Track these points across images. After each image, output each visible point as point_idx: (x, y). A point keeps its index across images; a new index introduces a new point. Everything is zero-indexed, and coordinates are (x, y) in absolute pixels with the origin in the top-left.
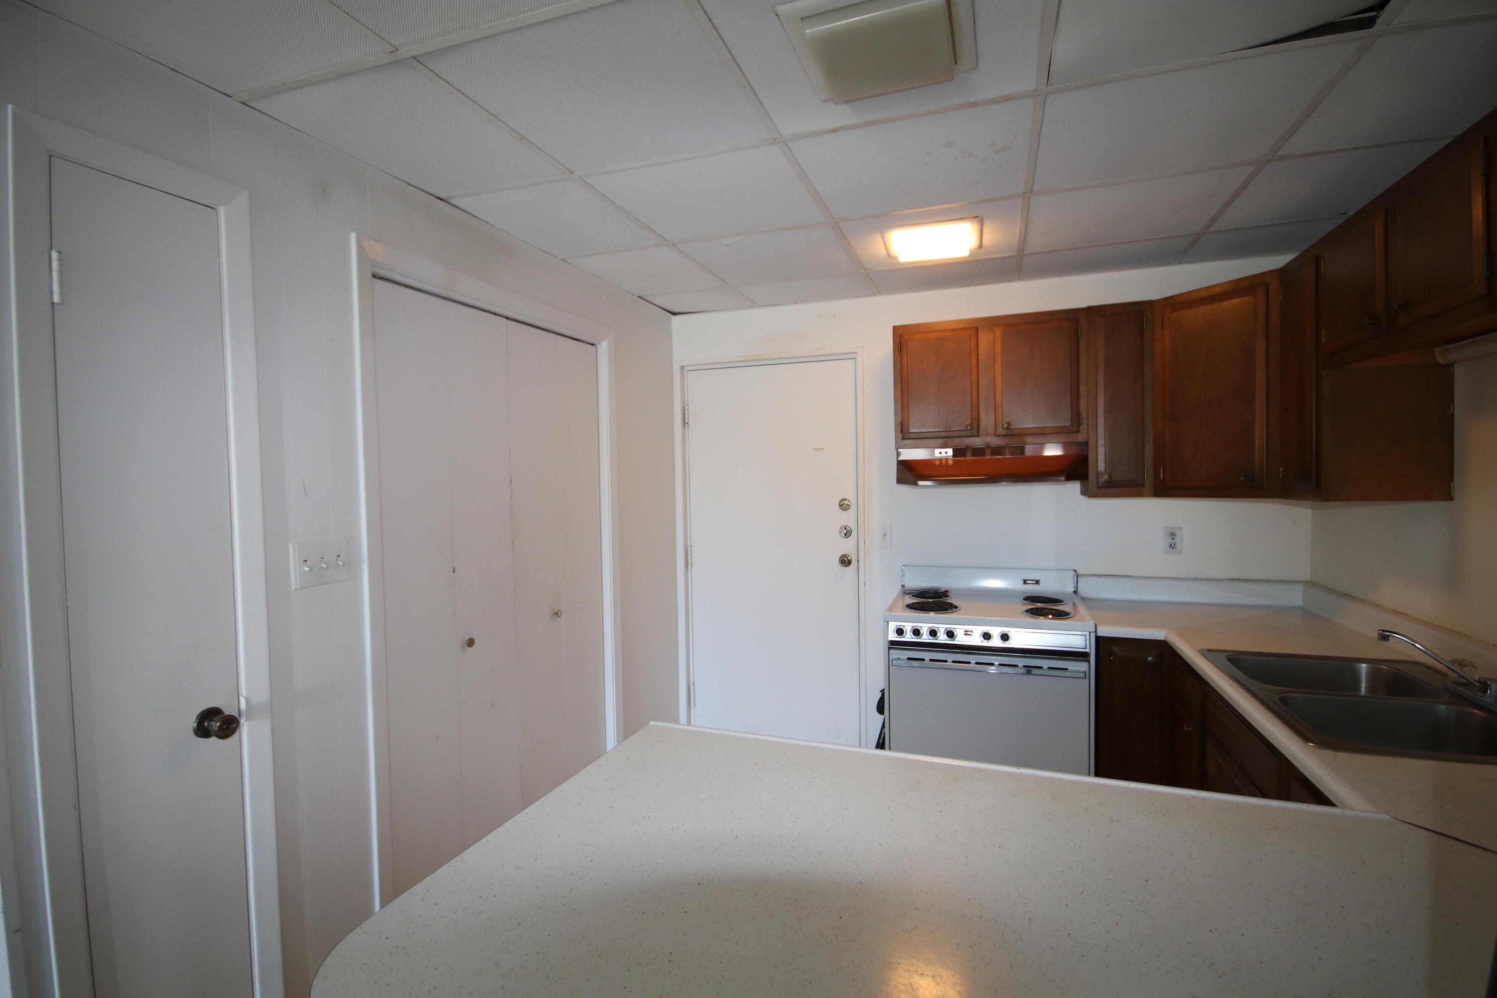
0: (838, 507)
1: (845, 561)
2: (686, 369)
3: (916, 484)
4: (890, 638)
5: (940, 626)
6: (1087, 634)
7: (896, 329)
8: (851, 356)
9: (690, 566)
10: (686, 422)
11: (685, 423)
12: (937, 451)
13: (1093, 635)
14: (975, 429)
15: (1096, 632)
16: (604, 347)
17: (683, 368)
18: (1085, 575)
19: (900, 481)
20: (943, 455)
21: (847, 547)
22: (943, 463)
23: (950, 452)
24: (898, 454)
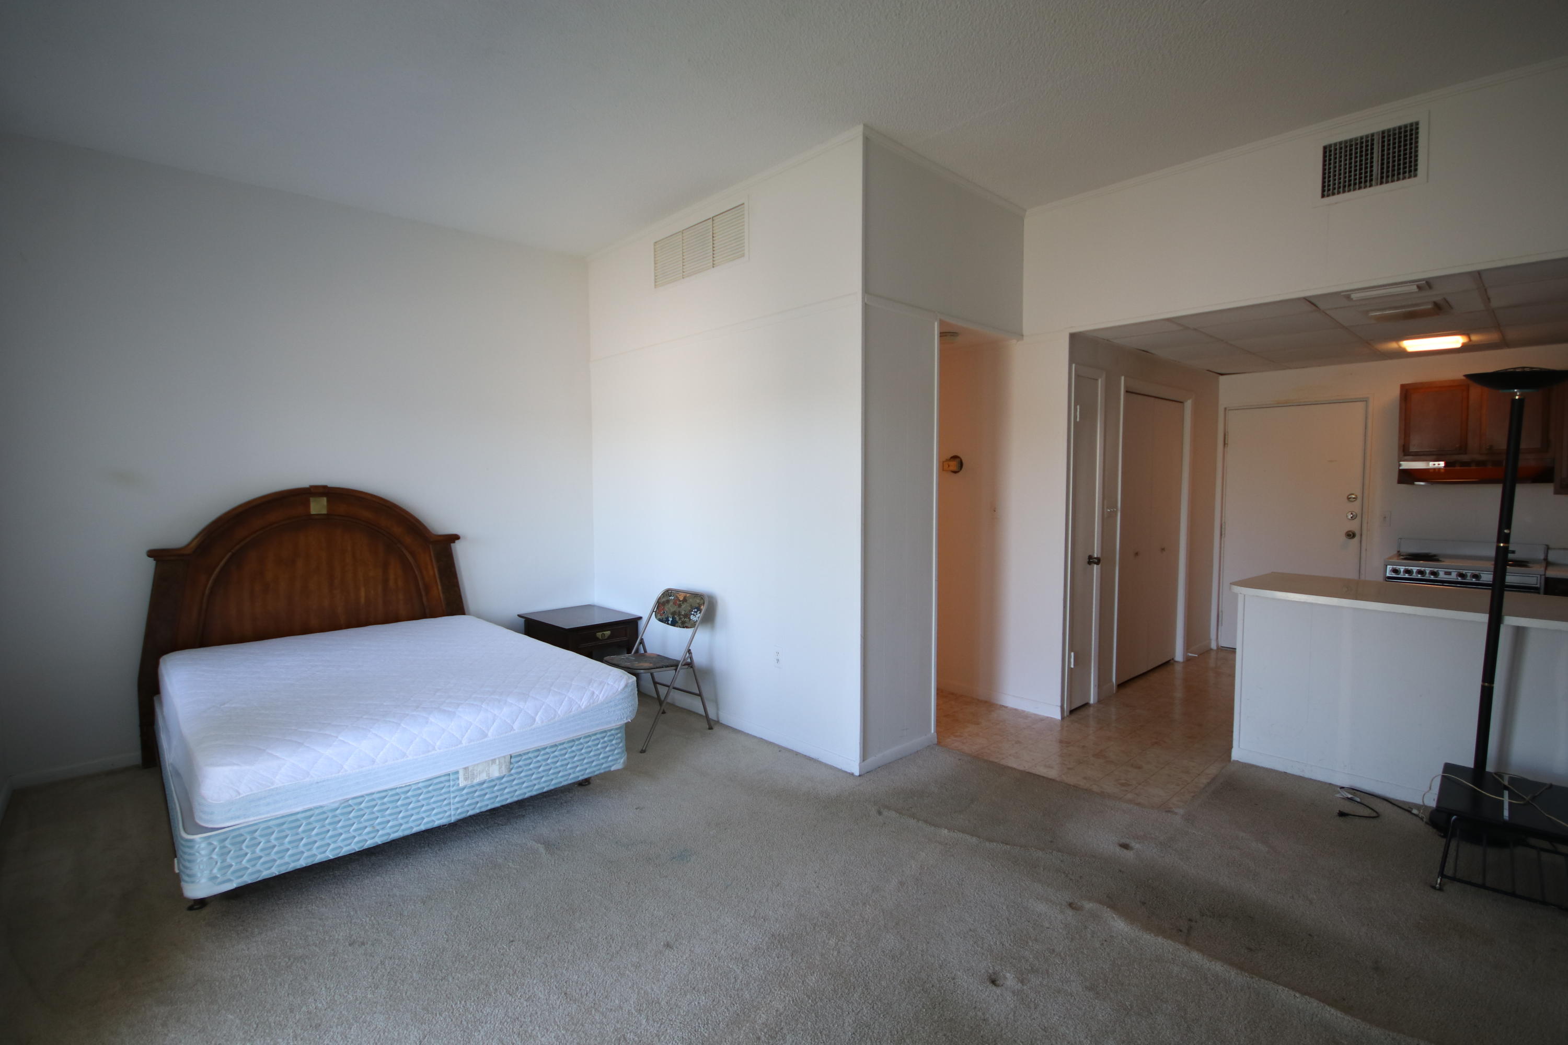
0: (1346, 500)
1: (1351, 535)
2: (1228, 409)
3: (1413, 484)
4: (1388, 575)
5: (1426, 569)
6: (1539, 576)
7: (1403, 386)
8: (1365, 400)
9: (1223, 536)
10: (1226, 442)
11: (1225, 444)
12: (1431, 463)
13: (1543, 577)
14: (1463, 448)
15: (1545, 575)
16: (1189, 404)
17: (1225, 409)
18: (1554, 549)
19: (1400, 482)
20: (1436, 466)
21: (1354, 526)
22: (1436, 471)
23: (1442, 464)
24: (1400, 465)
